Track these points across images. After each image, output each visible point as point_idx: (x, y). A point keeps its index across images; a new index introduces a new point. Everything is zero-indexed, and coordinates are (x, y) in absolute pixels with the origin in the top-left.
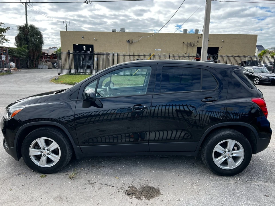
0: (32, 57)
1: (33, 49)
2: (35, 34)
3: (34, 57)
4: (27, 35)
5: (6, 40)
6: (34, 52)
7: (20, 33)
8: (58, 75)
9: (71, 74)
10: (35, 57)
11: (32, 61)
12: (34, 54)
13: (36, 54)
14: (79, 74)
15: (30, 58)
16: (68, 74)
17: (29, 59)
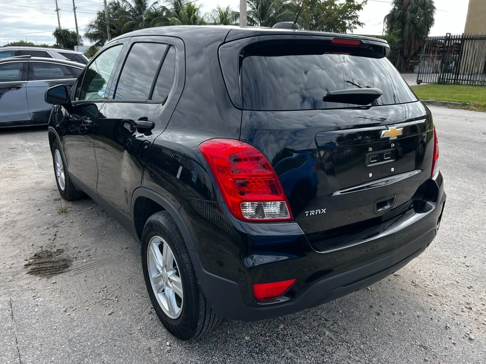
0: (406, 52)
1: (410, 35)
2: (419, 8)
3: (409, 51)
4: (405, 10)
5: (359, 24)
6: (411, 42)
7: (394, 9)
8: (416, 84)
9: (441, 82)
10: (412, 52)
11: (406, 58)
12: (410, 46)
13: (415, 46)
14: (459, 84)
15: (402, 52)
16: (435, 83)
17: (401, 56)
